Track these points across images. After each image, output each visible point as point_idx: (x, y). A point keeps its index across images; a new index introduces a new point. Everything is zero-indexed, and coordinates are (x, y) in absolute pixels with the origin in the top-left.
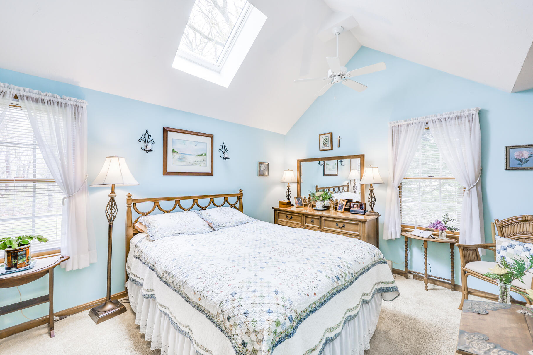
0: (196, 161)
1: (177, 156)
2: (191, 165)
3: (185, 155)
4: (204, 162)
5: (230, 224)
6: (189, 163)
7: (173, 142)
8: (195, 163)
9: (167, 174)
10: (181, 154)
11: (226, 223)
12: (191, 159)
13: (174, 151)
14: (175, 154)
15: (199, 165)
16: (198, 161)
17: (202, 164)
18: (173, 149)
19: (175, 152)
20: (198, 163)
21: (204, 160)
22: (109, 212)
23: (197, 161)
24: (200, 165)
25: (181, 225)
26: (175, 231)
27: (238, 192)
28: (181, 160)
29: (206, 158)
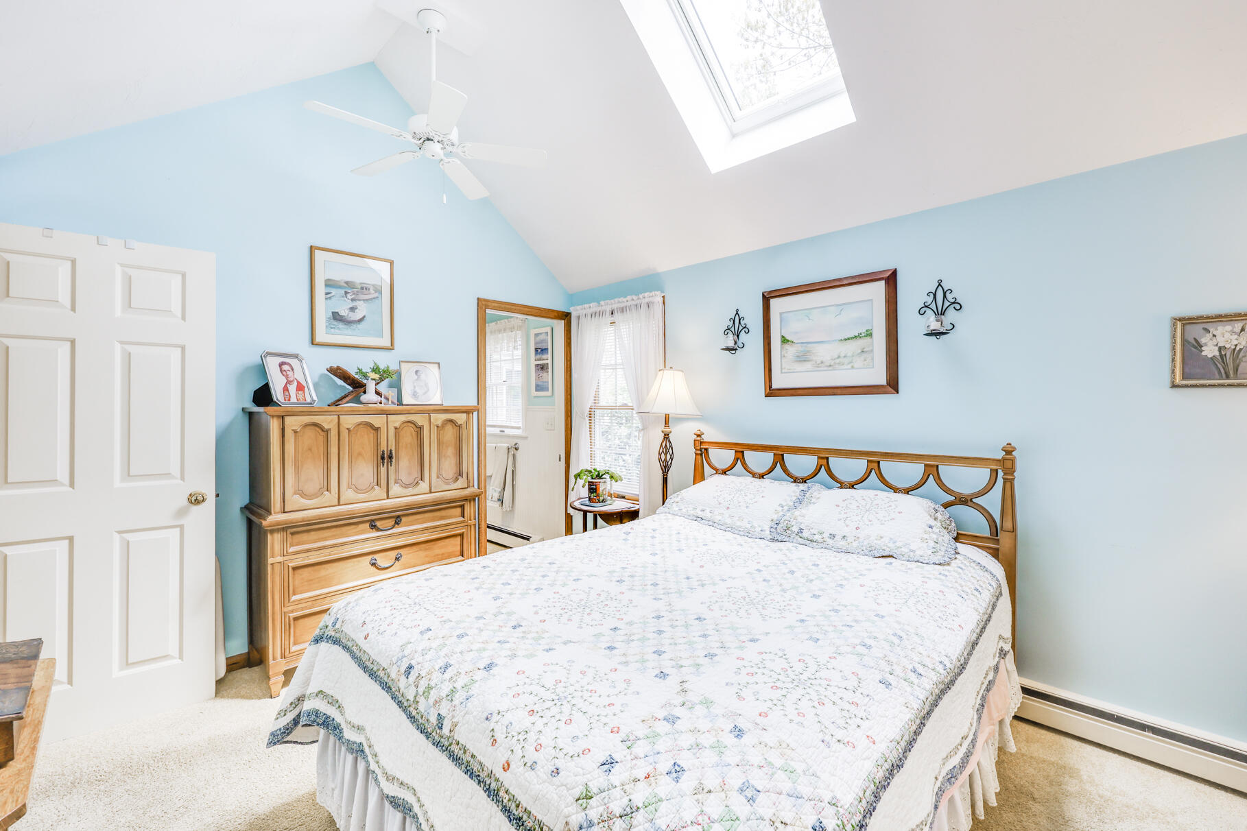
0: (839, 357)
1: (791, 350)
2: (826, 368)
3: (809, 345)
4: (864, 355)
5: (843, 543)
6: (822, 362)
7: (781, 320)
8: (838, 361)
9: (771, 393)
10: (802, 343)
11: (833, 536)
12: (824, 353)
13: (784, 340)
14: (787, 346)
15: (849, 366)
16: (845, 357)
17: (858, 362)
18: (783, 337)
19: (788, 341)
20: (846, 361)
21: (865, 350)
22: (663, 457)
23: (842, 355)
24: (852, 367)
25: (720, 504)
26: (703, 510)
27: (1000, 455)
28: (802, 358)
29: (872, 344)
